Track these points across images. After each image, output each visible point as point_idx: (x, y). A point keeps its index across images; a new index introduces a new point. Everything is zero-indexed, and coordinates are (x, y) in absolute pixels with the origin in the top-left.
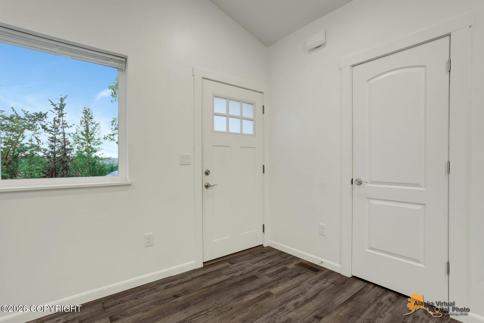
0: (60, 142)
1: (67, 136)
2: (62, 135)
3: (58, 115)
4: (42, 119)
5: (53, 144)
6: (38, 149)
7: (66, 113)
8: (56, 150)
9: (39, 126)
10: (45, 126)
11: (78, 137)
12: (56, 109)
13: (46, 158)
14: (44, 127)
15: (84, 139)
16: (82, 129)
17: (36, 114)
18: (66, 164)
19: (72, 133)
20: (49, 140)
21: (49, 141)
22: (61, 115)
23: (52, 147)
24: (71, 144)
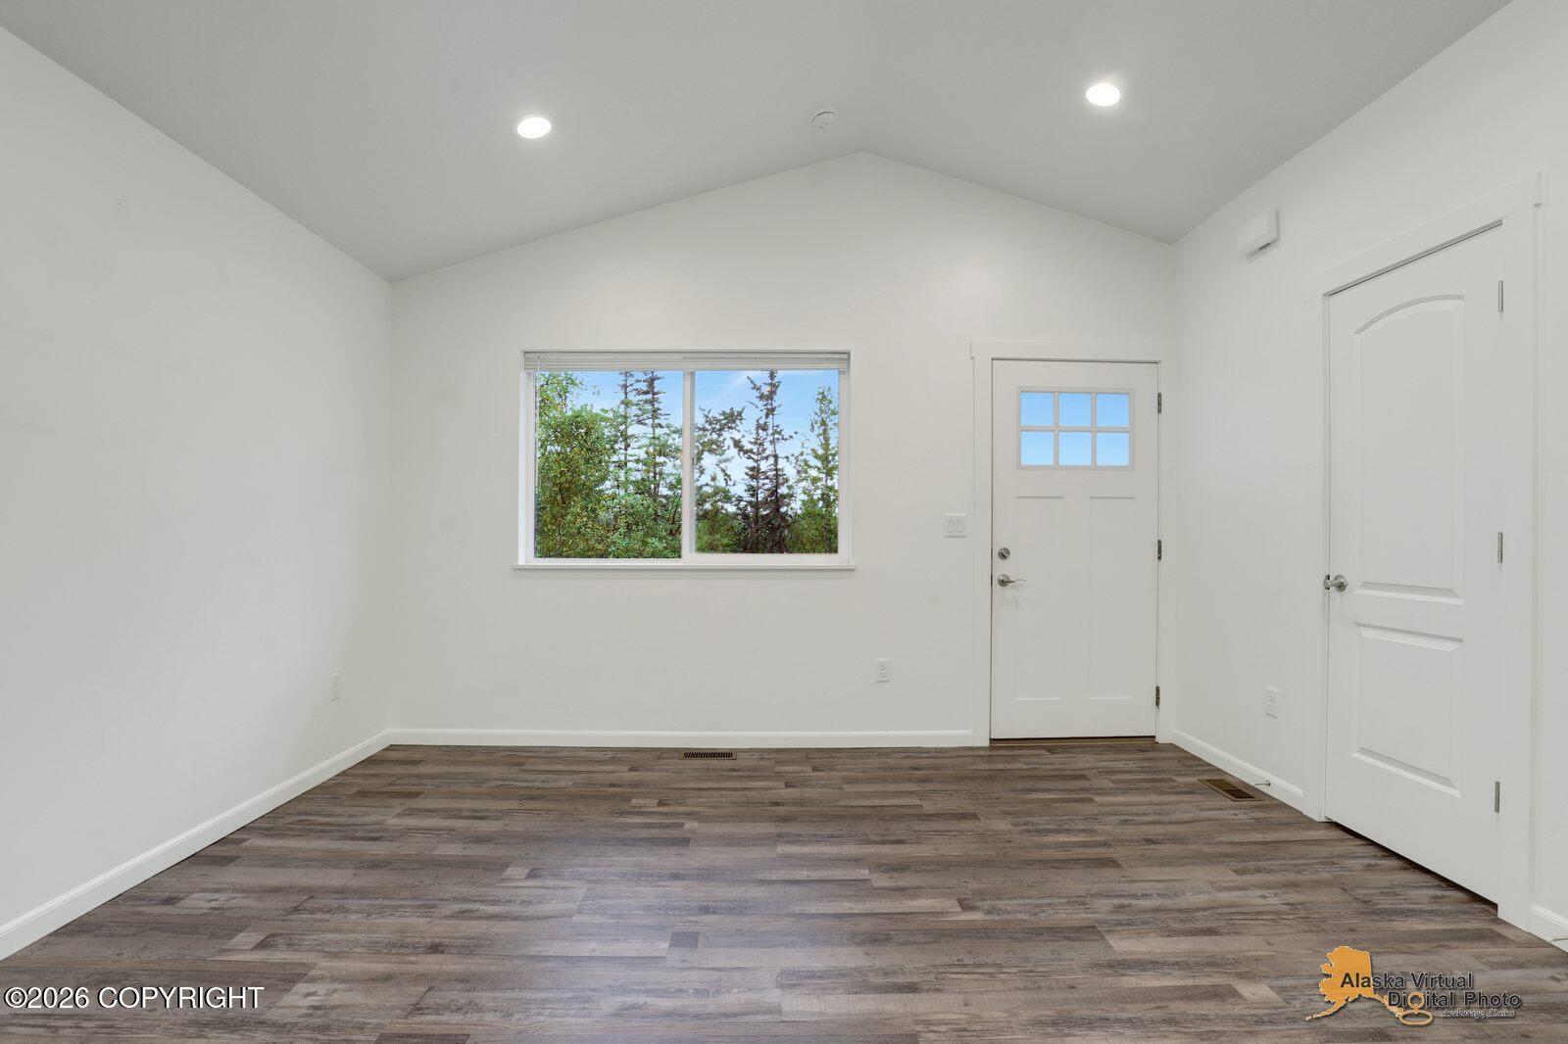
0: (767, 478)
1: (782, 463)
2: (771, 460)
3: (765, 411)
4: (733, 425)
5: (754, 483)
6: (727, 498)
7: (780, 406)
8: (760, 499)
9: (729, 442)
10: (739, 441)
11: (806, 462)
12: (761, 397)
13: (740, 517)
14: (737, 444)
15: (819, 469)
16: (815, 443)
17: (724, 413)
18: (778, 532)
19: (793, 455)
20: (747, 474)
21: (747, 477)
22: (770, 412)
23: (753, 491)
24: (790, 483)
